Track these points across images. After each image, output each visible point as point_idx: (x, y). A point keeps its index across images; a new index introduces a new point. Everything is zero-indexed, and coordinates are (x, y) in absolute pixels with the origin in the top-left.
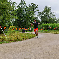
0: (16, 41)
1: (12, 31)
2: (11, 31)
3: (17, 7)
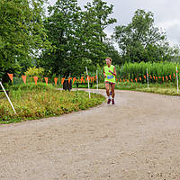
0: (41, 117)
2: (28, 84)
3: (50, 9)
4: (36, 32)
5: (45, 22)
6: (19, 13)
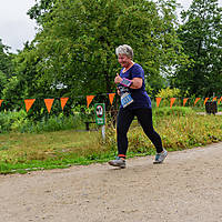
0: (183, 148)
1: (168, 109)
2: (162, 109)
3: (184, 15)
4: (168, 44)
5: (178, 31)
6: (147, 23)
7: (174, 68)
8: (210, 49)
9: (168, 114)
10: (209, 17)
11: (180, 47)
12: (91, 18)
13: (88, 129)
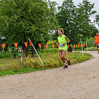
0: (57, 67)
1: (51, 49)
2: (49, 49)
3: (59, 8)
4: (52, 21)
5: (56, 15)
6: (43, 11)
7: (54, 31)
8: (70, 23)
9: (51, 52)
10: (70, 9)
11: (57, 22)
12: (18, 8)
13: (15, 58)
